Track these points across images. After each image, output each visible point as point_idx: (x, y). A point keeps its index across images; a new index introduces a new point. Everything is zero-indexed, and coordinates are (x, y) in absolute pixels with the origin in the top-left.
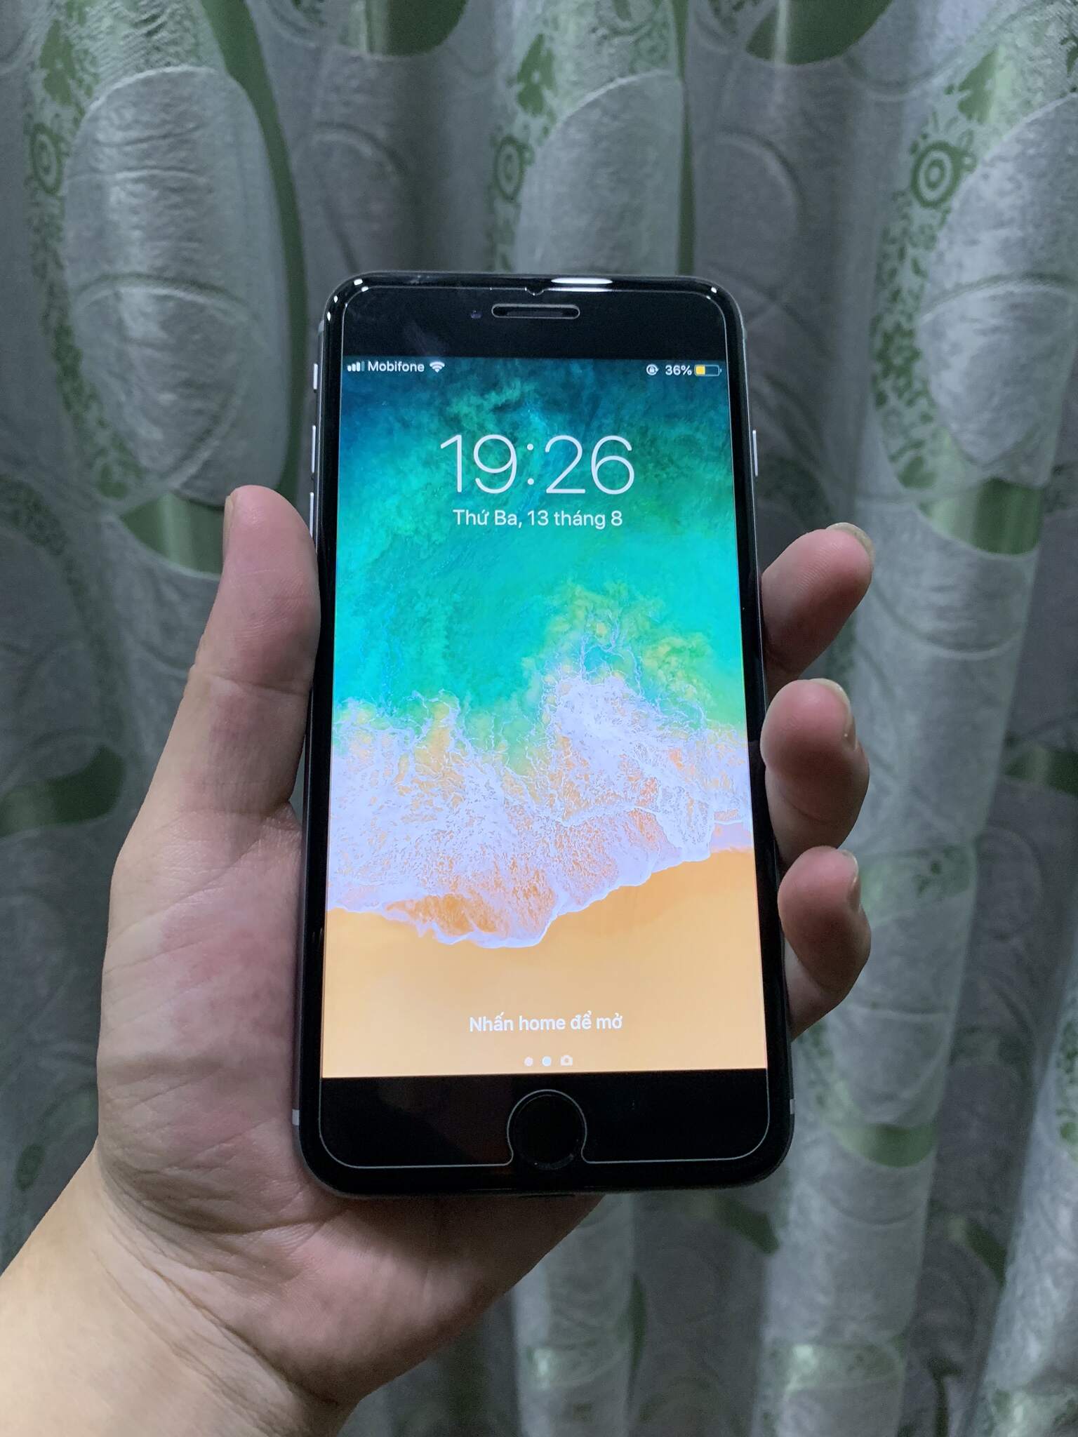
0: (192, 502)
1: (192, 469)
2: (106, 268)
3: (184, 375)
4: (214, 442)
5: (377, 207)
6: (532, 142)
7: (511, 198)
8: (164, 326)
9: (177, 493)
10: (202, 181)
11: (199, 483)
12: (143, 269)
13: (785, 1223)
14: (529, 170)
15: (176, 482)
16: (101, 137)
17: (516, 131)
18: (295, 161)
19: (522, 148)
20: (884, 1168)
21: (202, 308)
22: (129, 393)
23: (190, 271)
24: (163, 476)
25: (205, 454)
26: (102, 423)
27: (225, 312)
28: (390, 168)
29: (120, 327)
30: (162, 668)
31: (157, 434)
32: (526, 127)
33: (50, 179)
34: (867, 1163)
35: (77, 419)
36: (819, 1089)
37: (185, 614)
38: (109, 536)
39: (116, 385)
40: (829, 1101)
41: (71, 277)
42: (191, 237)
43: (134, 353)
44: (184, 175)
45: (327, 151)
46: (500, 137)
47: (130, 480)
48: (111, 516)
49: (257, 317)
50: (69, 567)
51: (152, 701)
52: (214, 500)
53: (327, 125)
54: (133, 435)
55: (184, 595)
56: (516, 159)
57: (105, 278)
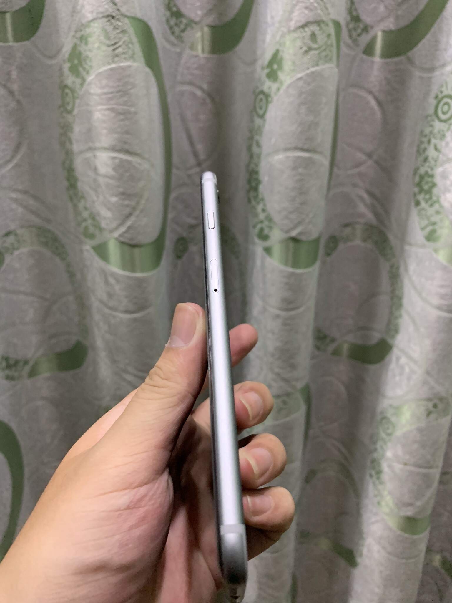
0: (123, 243)
1: (123, 229)
2: (91, 144)
3: (121, 190)
4: (133, 219)
5: (202, 117)
6: (272, 94)
7: (262, 117)
8: (114, 169)
9: (116, 239)
10: (133, 109)
11: (126, 235)
12: (106, 145)
13: (361, 555)
14: (270, 106)
15: (116, 234)
16: (92, 91)
17: (265, 88)
18: (170, 99)
19: (267, 96)
20: (406, 535)
21: (129, 162)
22: (98, 197)
23: (126, 147)
24: (112, 231)
25: (129, 223)
26: (86, 208)
27: (140, 164)
28: (208, 101)
29: (95, 169)
30: (107, 311)
31: (109, 214)
32: (270, 88)
33: (69, 108)
34: (399, 532)
35: (75, 206)
36: (378, 498)
37: (117, 288)
38: (86, 254)
39: (92, 193)
40: (383, 503)
41: (76, 147)
42: (127, 132)
43: (101, 180)
44: (125, 107)
45: (182, 93)
46: (257, 91)
47: (97, 232)
48: (88, 247)
49: (153, 166)
50: (68, 265)
51: (101, 324)
52: (132, 243)
53: (183, 83)
54: (99, 214)
55: (118, 281)
56: (264, 101)
57: (91, 149)
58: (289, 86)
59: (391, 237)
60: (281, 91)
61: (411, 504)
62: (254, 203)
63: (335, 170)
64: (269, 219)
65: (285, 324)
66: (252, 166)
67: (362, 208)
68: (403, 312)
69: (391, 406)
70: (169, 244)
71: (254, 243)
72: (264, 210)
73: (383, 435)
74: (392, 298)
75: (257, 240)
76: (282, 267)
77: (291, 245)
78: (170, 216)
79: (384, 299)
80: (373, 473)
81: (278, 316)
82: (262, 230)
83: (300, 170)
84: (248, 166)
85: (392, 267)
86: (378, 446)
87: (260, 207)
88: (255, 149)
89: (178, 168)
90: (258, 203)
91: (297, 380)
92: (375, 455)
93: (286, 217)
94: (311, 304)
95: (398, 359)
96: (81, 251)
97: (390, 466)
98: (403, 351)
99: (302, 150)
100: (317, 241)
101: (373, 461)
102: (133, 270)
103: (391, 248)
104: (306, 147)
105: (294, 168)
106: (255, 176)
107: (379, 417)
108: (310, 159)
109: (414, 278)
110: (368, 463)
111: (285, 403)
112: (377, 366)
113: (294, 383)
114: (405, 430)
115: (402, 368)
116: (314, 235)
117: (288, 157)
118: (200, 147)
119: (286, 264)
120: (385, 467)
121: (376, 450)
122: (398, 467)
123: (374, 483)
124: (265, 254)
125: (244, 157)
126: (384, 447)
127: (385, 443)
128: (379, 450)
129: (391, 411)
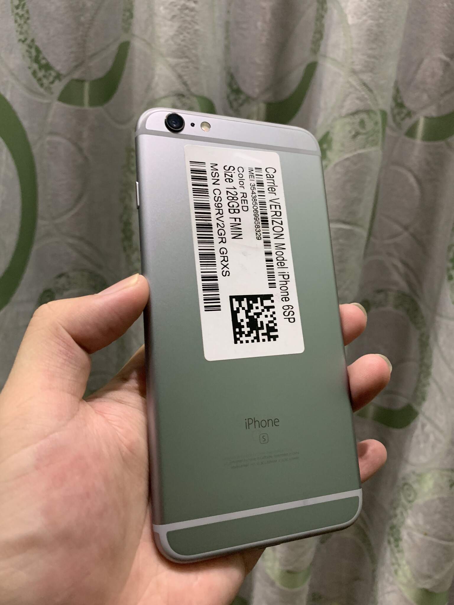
58: (336, 165)
59: (423, 307)
60: (329, 169)
61: (429, 577)
67: (396, 277)
68: (430, 380)
69: (414, 473)
73: (404, 501)
74: (421, 366)
79: (412, 366)
80: (392, 540)
83: (341, 241)
85: (422, 335)
86: (398, 511)
92: (395, 521)
95: (423, 426)
97: (409, 534)
98: (429, 419)
99: (344, 222)
101: (392, 527)
103: (422, 318)
104: (348, 220)
105: (336, 239)
107: (400, 483)
108: (350, 231)
109: (443, 350)
110: (387, 529)
112: (401, 431)
114: (427, 498)
115: (427, 435)
120: (404, 534)
121: (396, 516)
122: (418, 536)
123: (392, 550)
126: (405, 514)
127: (406, 510)
128: (399, 516)
129: (413, 478)
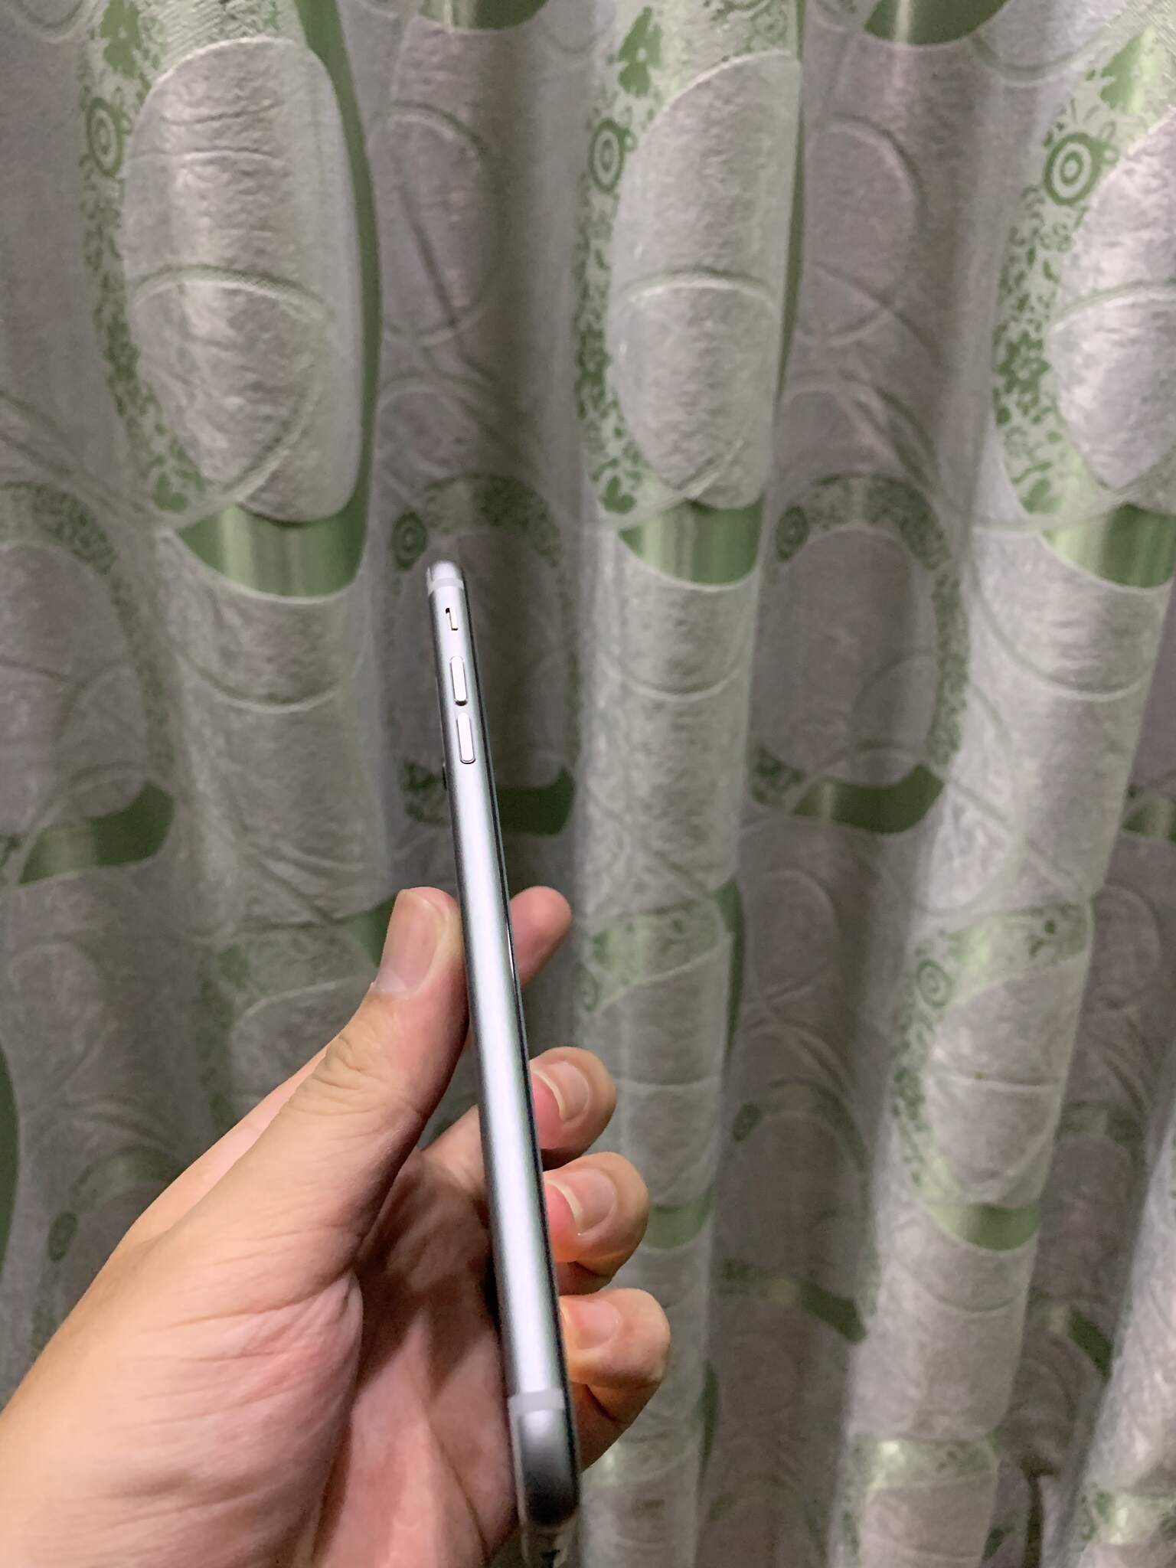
0: (259, 516)
1: (259, 480)
2: (169, 258)
3: (251, 377)
4: (283, 452)
5: (456, 197)
6: (635, 129)
7: (609, 189)
8: (232, 323)
9: (241, 506)
10: (277, 164)
11: (265, 496)
12: (210, 260)
13: (873, 1310)
14: (630, 158)
15: (241, 494)
16: (168, 114)
17: (617, 114)
18: (371, 145)
19: (623, 133)
20: (983, 1252)
21: (274, 304)
22: (192, 397)
23: (263, 263)
24: (228, 487)
25: (273, 464)
26: (160, 429)
27: (298, 309)
28: (472, 153)
29: (183, 326)
30: (220, 697)
31: (221, 442)
32: (629, 110)
33: (108, 160)
34: (965, 1245)
35: (132, 424)
36: (915, 1166)
37: (247, 638)
38: (163, 552)
39: (177, 387)
40: (926, 1179)
41: (130, 268)
42: (263, 226)
43: (199, 353)
44: (257, 157)
45: (405, 133)
46: (597, 123)
47: (191, 492)
48: (167, 530)
49: (331, 315)
50: (116, 586)
51: (207, 732)
52: (280, 516)
53: (407, 105)
54: (194, 442)
55: (247, 619)
56: (616, 145)
57: (168, 270)
58: (675, 107)
59: (938, 507)
60: (659, 120)
61: (993, 1175)
62: (592, 414)
63: (798, 335)
64: (634, 454)
65: (678, 728)
66: (588, 317)
67: (868, 437)
68: (968, 695)
69: (942, 933)
70: (377, 524)
71: (594, 520)
72: (619, 433)
73: (922, 1006)
74: (942, 663)
75: (602, 512)
76: (669, 580)
77: (690, 520)
78: (378, 455)
79: (922, 666)
80: (901, 1103)
81: (659, 706)
82: (615, 483)
83: (709, 325)
84: (576, 318)
85: (941, 583)
86: (911, 1035)
87: (608, 426)
88: (593, 273)
89: (395, 330)
90: (604, 415)
91: (708, 867)
92: (905, 1060)
93: (676, 449)
94: (741, 675)
95: (958, 813)
96: (151, 545)
97: (942, 1085)
98: (970, 794)
99: (713, 272)
100: (754, 511)
101: (902, 1074)
102: (285, 589)
103: (940, 536)
104: (721, 265)
105: (694, 321)
106: (593, 344)
107: (912, 964)
108: (733, 294)
109: (996, 606)
110: (890, 1082)
111: (677, 926)
112: (908, 834)
113: (700, 876)
114: (977, 990)
115: (969, 836)
116: (748, 497)
117: (677, 291)
118: (452, 275)
119: (678, 573)
120: (929, 1086)
121: (906, 1045)
122: (962, 1084)
123: (904, 1132)
124: (624, 546)
125: (565, 298)
126: (927, 1036)
127: (930, 1028)
128: (915, 1045)
129: (942, 946)
